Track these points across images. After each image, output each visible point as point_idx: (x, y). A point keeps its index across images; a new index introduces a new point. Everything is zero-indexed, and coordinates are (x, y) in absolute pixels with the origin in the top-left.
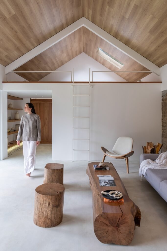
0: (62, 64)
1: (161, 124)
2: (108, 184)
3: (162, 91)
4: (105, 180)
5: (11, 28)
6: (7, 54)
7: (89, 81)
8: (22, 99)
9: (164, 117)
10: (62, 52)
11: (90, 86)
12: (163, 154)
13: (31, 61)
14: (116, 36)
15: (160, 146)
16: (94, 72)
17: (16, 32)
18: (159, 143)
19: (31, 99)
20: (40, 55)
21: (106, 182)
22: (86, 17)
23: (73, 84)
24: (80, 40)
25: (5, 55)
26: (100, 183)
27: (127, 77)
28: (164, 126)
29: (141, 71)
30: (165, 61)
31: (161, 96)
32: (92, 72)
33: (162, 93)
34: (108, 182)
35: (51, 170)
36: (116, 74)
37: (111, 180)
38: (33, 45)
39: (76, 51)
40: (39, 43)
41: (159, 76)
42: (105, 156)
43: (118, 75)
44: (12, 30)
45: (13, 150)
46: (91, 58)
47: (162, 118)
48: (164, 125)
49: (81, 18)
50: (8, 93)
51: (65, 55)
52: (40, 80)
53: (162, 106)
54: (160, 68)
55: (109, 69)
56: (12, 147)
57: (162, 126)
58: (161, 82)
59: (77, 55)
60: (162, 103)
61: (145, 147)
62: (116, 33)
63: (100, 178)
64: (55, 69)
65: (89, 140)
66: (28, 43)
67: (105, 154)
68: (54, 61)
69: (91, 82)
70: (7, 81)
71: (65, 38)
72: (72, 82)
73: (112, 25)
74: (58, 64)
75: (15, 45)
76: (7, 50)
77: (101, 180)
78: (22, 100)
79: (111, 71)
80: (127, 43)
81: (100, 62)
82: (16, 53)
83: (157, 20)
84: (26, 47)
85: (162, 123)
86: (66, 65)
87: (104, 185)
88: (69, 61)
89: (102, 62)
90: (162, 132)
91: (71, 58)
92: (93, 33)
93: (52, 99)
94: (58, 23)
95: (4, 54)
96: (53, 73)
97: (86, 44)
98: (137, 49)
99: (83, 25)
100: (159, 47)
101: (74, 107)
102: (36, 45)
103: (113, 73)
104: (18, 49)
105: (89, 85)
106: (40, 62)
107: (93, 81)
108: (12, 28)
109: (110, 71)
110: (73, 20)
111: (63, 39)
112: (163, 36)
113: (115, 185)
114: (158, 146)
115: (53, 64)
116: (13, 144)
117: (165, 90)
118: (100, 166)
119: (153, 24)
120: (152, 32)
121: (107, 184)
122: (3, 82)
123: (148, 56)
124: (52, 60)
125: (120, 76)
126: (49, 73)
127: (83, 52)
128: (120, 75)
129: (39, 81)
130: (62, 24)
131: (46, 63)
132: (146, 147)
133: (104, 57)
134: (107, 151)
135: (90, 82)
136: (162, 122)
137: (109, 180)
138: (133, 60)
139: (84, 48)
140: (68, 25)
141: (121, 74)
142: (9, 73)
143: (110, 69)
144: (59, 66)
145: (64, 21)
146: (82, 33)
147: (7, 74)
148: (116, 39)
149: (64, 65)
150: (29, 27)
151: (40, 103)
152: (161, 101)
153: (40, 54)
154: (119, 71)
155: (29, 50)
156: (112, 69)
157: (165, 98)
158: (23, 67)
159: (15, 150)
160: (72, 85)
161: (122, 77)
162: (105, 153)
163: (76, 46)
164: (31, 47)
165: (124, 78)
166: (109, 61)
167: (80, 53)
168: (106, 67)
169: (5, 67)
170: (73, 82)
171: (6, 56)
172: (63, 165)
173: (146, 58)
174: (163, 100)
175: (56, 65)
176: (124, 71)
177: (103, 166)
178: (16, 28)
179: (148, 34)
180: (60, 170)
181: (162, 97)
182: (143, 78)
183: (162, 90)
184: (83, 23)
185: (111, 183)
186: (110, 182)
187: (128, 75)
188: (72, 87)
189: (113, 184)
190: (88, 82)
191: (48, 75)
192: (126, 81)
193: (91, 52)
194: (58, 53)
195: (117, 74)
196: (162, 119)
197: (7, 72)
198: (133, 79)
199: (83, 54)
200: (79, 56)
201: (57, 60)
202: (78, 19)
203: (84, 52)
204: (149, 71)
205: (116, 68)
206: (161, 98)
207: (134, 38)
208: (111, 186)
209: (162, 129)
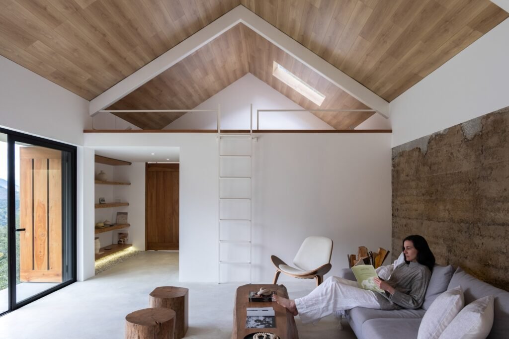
0: (209, 96)
1: (391, 212)
2: (261, 324)
3: (392, 149)
4: (258, 317)
5: (92, 26)
6: (90, 76)
7: (249, 129)
8: (130, 164)
9: (396, 198)
10: (206, 73)
11: (253, 138)
12: (382, 268)
13: (142, 90)
14: (303, 41)
15: (384, 254)
16: (262, 112)
17: (104, 35)
18: (381, 249)
19: (146, 164)
20: (159, 78)
21: (259, 321)
22: (246, 5)
23: (219, 134)
24: (239, 50)
25: (87, 78)
26: (248, 321)
27: (334, 122)
28: (396, 216)
29: (357, 108)
30: (396, 90)
31: (391, 157)
32: (258, 111)
33: (393, 152)
34: (262, 320)
35: (160, 299)
36: (313, 114)
37: (269, 317)
38: (142, 59)
39: (235, 71)
40: (156, 56)
41: (387, 118)
42: (278, 274)
43: (317, 116)
44: (96, 30)
45: (110, 262)
46: (265, 84)
47: (392, 200)
48: (396, 214)
49: (236, 8)
50: (96, 151)
51: (211, 78)
52: (165, 126)
53: (393, 176)
54: (389, 102)
55: (299, 106)
56: (106, 256)
57: (393, 215)
58: (390, 131)
59: (236, 79)
60: (392, 170)
61: (352, 255)
62: (303, 35)
63: (249, 313)
64: (195, 105)
65: (250, 242)
66: (130, 56)
67: (277, 269)
68: (191, 90)
69: (254, 131)
70: (93, 129)
71: (207, 45)
72: (216, 131)
73: (294, 21)
74: (199, 95)
75: (105, 60)
76: (89, 68)
77: (250, 317)
78: (129, 166)
79: (303, 109)
80: (324, 54)
81: (282, 92)
82: (109, 75)
83: (372, 10)
84: (127, 63)
85: (393, 210)
86: (216, 98)
87: (254, 326)
88: (221, 89)
89: (285, 91)
90: (393, 227)
91: (225, 83)
92: (261, 37)
93: (178, 164)
94: (188, 17)
95: (84, 77)
96: (191, 112)
97: (253, 57)
98: (343, 67)
99: (240, 21)
100: (381, 62)
101: (220, 178)
102: (150, 60)
103: (308, 113)
104: (112, 67)
105: (249, 137)
106: (161, 91)
107: (259, 129)
108: (94, 28)
109: (301, 108)
110: (221, 12)
111: (204, 46)
112: (385, 42)
113: (274, 325)
114: (380, 253)
115: (190, 96)
116: (109, 251)
117: (397, 147)
118: (261, 295)
119: (364, 20)
120: (365, 34)
121: (259, 323)
122: (85, 131)
123: (365, 80)
124: (185, 88)
125: (321, 119)
126: (183, 113)
127: (250, 73)
128: (321, 116)
129: (163, 129)
130: (198, 18)
131: (175, 94)
132: (355, 256)
133: (288, 83)
134: (283, 263)
135: (251, 131)
136: (393, 207)
137: (266, 317)
138: (340, 89)
139: (249, 64)
140: (210, 20)
141: (321, 114)
142: (97, 113)
143: (301, 104)
144: (203, 100)
145: (201, 14)
146: (242, 35)
147: (93, 116)
148: (303, 46)
149: (213, 97)
150: (130, 24)
151: (164, 172)
152: (391, 168)
153: (159, 75)
154: (319, 110)
155: (135, 70)
156: (305, 105)
157: (397, 160)
158: (127, 102)
159: (113, 261)
160: (217, 137)
161: (325, 122)
162: (278, 267)
163: (232, 60)
164: (139, 63)
165: (329, 123)
166: (298, 90)
167: (243, 74)
168: (294, 101)
169: (90, 101)
170: (219, 131)
171: (89, 80)
172: (187, 290)
173: (362, 84)
174: (394, 166)
175: (196, 98)
176: (327, 108)
177: (266, 294)
178: (103, 27)
179: (360, 38)
180: (178, 298)
181: (393, 159)
182: (362, 122)
183: (393, 146)
184: (241, 17)
185: (268, 322)
186: (267, 320)
187: (335, 117)
188: (217, 140)
189: (270, 324)
190: (248, 131)
191: (181, 117)
192: (332, 129)
193: (264, 73)
194: (197, 75)
195: (315, 114)
196: (393, 202)
197: (92, 112)
198: (345, 124)
199: (249, 76)
200: (242, 80)
201: (197, 88)
202: (231, 8)
203: (250, 71)
204: (370, 109)
205: (311, 103)
206: (390, 162)
207: (336, 46)
208: (266, 327)
209: (393, 222)
